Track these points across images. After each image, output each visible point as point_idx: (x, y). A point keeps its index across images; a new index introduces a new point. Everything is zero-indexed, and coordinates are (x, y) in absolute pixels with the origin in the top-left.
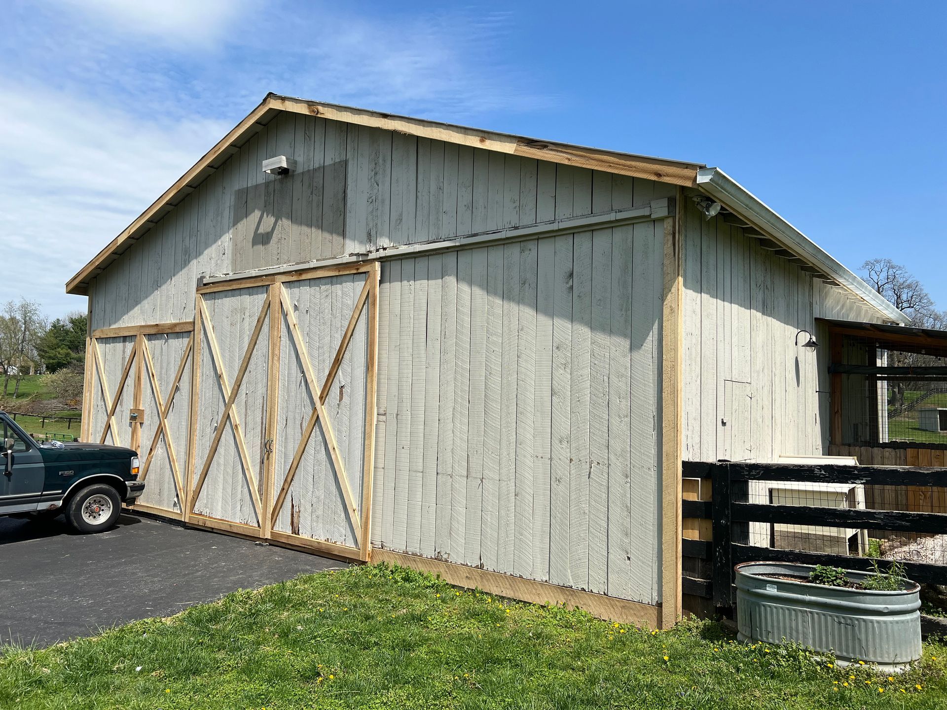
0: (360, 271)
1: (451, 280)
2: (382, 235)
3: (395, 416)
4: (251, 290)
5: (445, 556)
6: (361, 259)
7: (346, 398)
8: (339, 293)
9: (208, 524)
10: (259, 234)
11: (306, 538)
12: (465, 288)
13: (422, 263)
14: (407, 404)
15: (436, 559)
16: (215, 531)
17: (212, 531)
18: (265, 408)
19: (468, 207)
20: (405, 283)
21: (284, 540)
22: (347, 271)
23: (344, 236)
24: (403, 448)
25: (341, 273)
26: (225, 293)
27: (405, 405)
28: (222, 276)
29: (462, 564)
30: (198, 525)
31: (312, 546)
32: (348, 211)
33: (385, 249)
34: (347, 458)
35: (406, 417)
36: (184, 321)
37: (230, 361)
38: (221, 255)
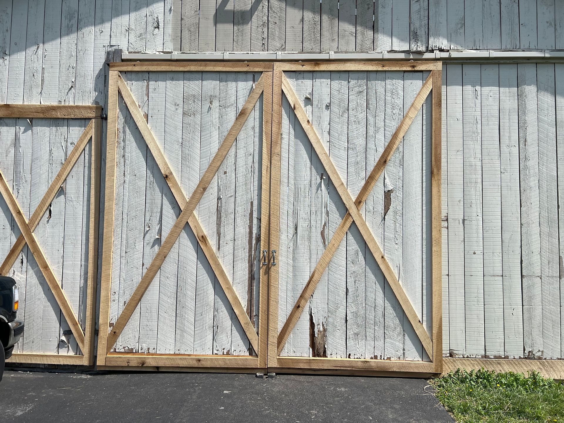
0: (416, 69)
1: (530, 90)
2: (437, 35)
3: (461, 222)
4: (223, 76)
5: (539, 354)
6: (411, 57)
7: (395, 204)
8: (381, 90)
9: (151, 362)
10: (229, 11)
11: (339, 358)
12: (548, 99)
13: (491, 71)
14: (477, 209)
15: (526, 358)
16: (161, 370)
17: (157, 370)
18: (255, 215)
19: (551, 24)
20: (469, 88)
21: (302, 366)
22: (396, 66)
23: (374, 28)
24: (474, 253)
25: (385, 69)
26: (171, 75)
27: (474, 210)
28: (157, 53)
29: (558, 359)
30: (128, 366)
31: (353, 367)
32: (380, 6)
33: (441, 50)
34: (401, 267)
35: (476, 224)
36: (72, 104)
37: (185, 159)
38: (150, 28)
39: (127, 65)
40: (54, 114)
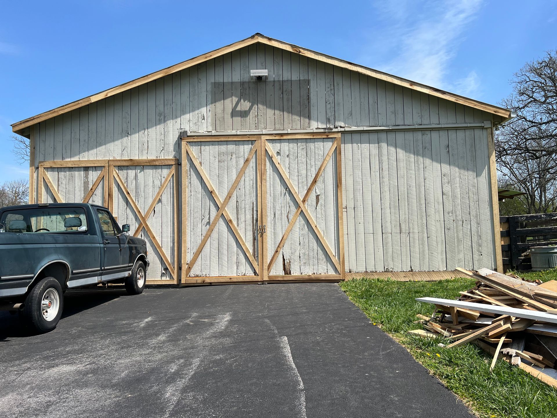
0: (328, 137)
1: (384, 145)
2: (339, 121)
3: (353, 209)
4: (237, 143)
5: (391, 269)
6: (327, 131)
7: (321, 201)
8: (313, 147)
9: (208, 281)
10: (238, 111)
11: (297, 275)
12: (392, 149)
13: (365, 136)
14: (360, 203)
15: (385, 272)
16: (212, 284)
17: (211, 284)
18: (255, 209)
19: (393, 113)
20: (355, 145)
21: (280, 279)
22: (319, 136)
23: (309, 118)
24: (360, 223)
25: (315, 137)
26: (212, 143)
27: (359, 203)
28: (204, 132)
29: (401, 272)
30: (197, 283)
31: (303, 278)
32: (312, 106)
33: (341, 127)
34: (325, 230)
35: (360, 209)
36: (163, 158)
37: (220, 183)
38: (200, 120)
39: (190, 139)
40: (155, 163)
